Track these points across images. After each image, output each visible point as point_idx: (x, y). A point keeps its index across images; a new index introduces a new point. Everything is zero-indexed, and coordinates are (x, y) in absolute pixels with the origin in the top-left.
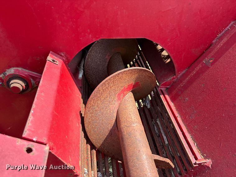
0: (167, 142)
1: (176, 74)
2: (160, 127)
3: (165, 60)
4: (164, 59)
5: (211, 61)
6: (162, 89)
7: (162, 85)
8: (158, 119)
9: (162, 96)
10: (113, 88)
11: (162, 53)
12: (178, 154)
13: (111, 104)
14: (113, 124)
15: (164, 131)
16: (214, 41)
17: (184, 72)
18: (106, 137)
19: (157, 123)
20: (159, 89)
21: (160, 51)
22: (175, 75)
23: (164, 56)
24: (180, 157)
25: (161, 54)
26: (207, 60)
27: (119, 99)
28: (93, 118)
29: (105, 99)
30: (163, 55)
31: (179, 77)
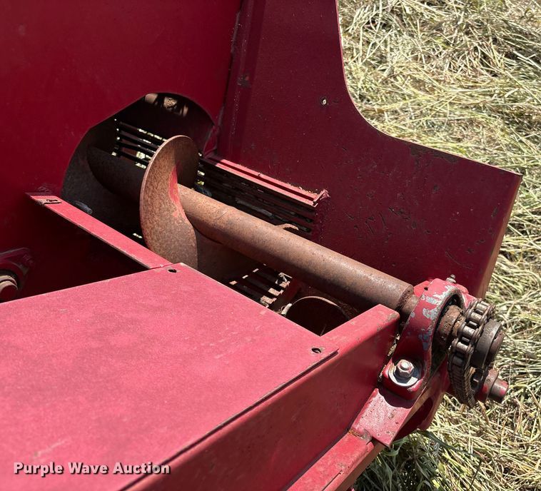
0: (271, 214)
1: (214, 122)
2: (248, 205)
3: (179, 112)
4: (175, 113)
5: (247, 79)
6: (210, 157)
7: (205, 151)
8: (237, 199)
9: (218, 165)
10: (159, 187)
11: (165, 104)
12: (292, 213)
13: (173, 212)
14: (194, 235)
15: (256, 205)
16: (232, 51)
17: (221, 113)
18: (197, 260)
19: (240, 204)
20: (205, 159)
21: (156, 103)
22: (213, 124)
23: (172, 107)
24: (296, 214)
25: (164, 107)
26: (242, 80)
27: (175, 199)
28: (164, 246)
29: (160, 210)
30: (169, 107)
31: (219, 123)
